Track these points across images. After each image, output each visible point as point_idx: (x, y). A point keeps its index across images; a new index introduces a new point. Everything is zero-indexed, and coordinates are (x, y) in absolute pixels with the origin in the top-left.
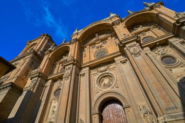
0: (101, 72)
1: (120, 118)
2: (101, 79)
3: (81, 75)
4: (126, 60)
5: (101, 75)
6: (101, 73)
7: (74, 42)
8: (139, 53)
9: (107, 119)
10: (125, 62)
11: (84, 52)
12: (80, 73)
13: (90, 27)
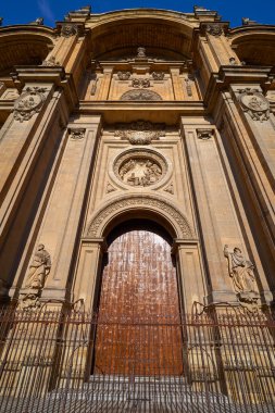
0: (134, 143)
1: (155, 266)
2: (127, 161)
3: (70, 131)
4: (213, 132)
5: (129, 152)
6: (131, 147)
7: (73, 32)
8: (264, 112)
9: (120, 263)
10: (207, 136)
11: (92, 82)
12: (70, 126)
13: (132, 16)
